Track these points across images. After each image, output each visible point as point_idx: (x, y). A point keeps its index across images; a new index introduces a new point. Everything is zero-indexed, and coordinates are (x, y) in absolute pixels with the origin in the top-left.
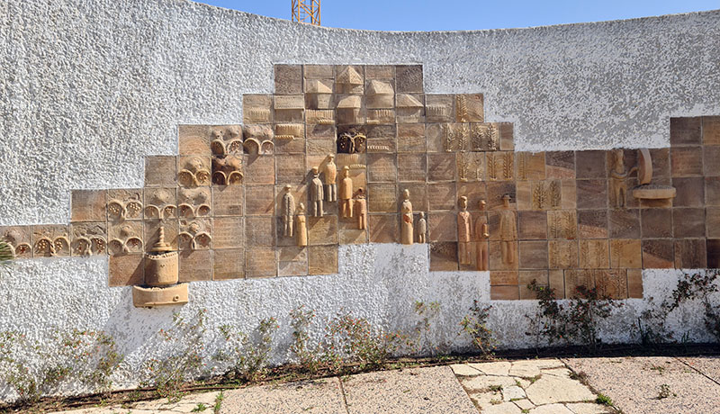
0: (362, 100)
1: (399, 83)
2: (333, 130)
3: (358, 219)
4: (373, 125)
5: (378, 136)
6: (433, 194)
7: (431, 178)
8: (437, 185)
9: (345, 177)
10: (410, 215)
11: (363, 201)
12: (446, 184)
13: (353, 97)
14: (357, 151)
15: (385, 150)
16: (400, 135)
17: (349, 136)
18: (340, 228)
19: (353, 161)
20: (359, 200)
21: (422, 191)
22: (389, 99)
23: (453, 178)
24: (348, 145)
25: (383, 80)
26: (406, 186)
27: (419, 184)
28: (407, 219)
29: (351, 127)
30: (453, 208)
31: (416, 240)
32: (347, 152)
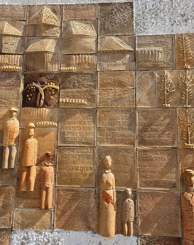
0: (57, 44)
1: (103, 24)
2: (18, 78)
3: (41, 194)
4: (69, 74)
5: (74, 87)
6: (146, 163)
7: (143, 142)
8: (150, 151)
9: (30, 137)
10: (112, 192)
11: (50, 170)
12: (163, 151)
13: (45, 40)
14: (46, 104)
15: (81, 104)
16: (102, 86)
17: (38, 86)
18: (17, 206)
19: (41, 118)
20: (45, 168)
21: (130, 160)
22: (90, 43)
23: (173, 143)
24: (36, 97)
25: (84, 20)
26: (108, 151)
27: (126, 150)
28: (107, 198)
29: (41, 75)
30: (174, 186)
31: (120, 230)
32: (34, 105)
